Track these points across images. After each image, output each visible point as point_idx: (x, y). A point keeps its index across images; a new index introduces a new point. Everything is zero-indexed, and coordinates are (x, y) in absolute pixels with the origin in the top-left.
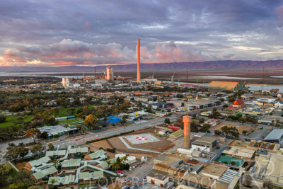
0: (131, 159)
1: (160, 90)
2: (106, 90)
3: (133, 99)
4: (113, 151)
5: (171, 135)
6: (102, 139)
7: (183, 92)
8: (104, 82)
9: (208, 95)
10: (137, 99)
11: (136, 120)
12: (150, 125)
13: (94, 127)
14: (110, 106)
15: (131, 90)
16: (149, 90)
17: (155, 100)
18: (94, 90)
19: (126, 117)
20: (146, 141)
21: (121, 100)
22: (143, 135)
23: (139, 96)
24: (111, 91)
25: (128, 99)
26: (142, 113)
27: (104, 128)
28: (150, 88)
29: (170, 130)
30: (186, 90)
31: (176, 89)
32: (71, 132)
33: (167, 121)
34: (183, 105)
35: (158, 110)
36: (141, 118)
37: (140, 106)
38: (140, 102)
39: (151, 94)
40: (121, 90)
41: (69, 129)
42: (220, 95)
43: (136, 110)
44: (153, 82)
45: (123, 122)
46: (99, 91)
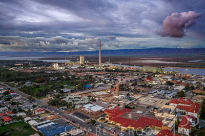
0: (97, 99)
1: (113, 71)
2: (81, 71)
3: (97, 77)
4: (90, 97)
5: (113, 92)
7: (125, 72)
8: (78, 66)
9: (138, 74)
10: (99, 77)
11: (98, 86)
12: (104, 89)
13: (80, 89)
14: (85, 81)
15: (96, 71)
16: (106, 71)
17: (108, 77)
18: (74, 71)
19: (94, 85)
21: (91, 77)
23: (100, 75)
24: (84, 71)
25: (94, 76)
26: (102, 83)
28: (107, 70)
29: (113, 90)
30: (127, 71)
31: (122, 71)
32: (71, 91)
33: (112, 87)
34: (122, 80)
35: (109, 82)
36: (101, 86)
37: (100, 80)
38: (100, 78)
39: (107, 74)
40: (90, 71)
41: (70, 90)
42: (144, 75)
43: (98, 82)
44: (109, 66)
45: (93, 87)
46: (77, 72)
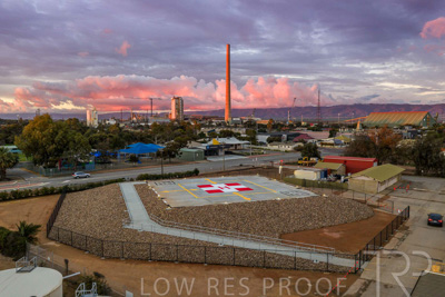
5: (358, 179)
6: (47, 192)
20: (245, 198)
22: (231, 179)
27: (99, 167)
29: (338, 167)
